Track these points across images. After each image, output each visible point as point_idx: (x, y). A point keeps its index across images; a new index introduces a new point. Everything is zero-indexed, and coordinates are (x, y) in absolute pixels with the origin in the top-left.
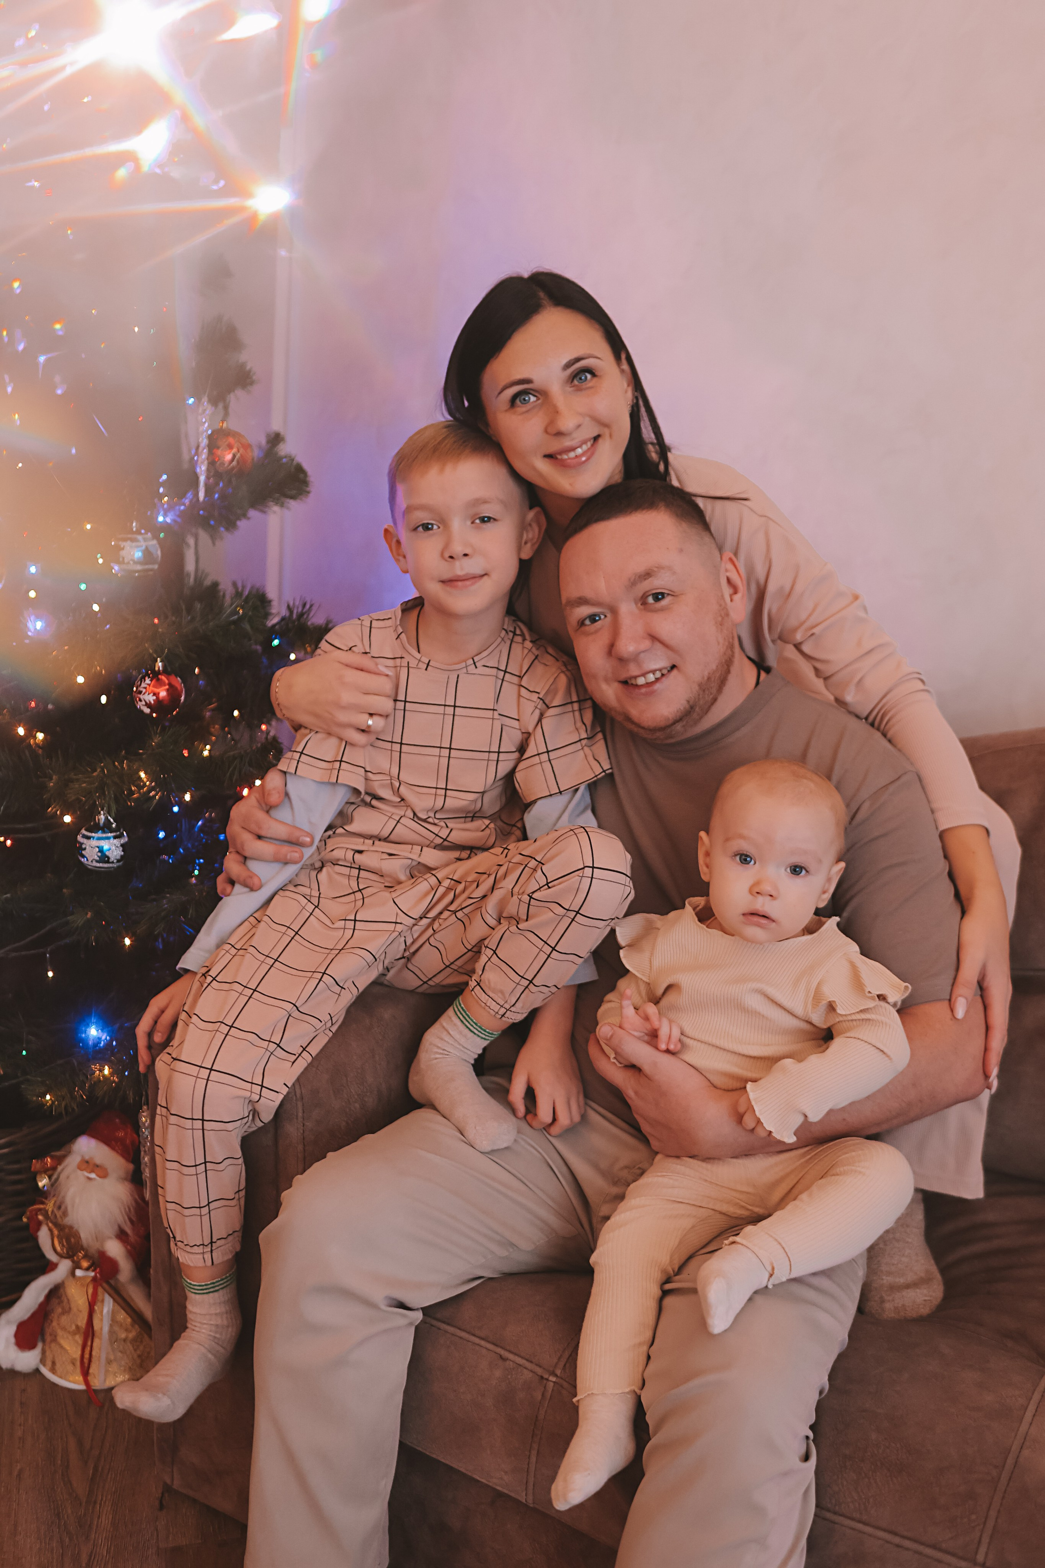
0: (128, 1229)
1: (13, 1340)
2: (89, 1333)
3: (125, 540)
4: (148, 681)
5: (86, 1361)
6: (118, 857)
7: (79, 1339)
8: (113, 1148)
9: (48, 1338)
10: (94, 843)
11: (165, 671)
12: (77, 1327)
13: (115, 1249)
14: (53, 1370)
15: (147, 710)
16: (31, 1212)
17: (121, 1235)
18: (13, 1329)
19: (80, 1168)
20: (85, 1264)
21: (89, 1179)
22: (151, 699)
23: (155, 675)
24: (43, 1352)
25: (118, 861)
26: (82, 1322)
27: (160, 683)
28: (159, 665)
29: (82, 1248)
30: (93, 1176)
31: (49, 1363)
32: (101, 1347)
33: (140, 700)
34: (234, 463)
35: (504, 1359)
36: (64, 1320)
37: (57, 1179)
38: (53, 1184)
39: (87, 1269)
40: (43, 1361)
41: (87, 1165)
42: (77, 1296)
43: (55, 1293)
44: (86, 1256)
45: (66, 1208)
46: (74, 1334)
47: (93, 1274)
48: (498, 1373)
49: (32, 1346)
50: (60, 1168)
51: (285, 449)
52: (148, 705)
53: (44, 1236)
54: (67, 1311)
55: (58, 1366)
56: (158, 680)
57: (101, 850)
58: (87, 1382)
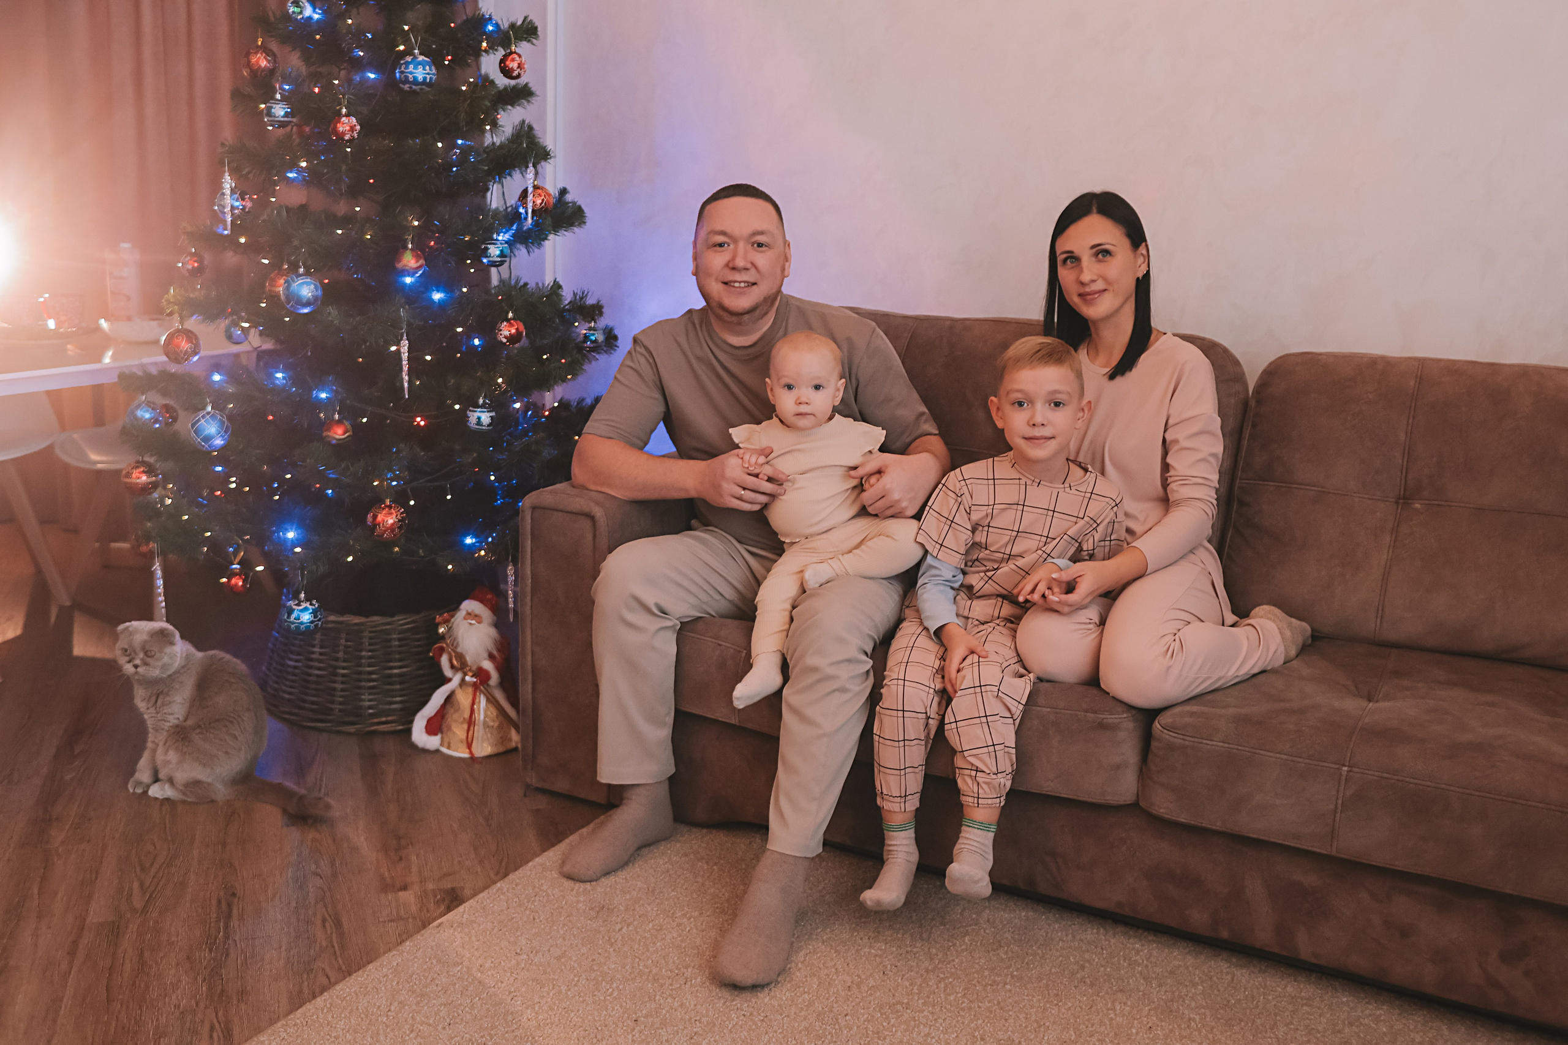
0: (495, 653)
1: (424, 730)
2: (471, 722)
3: (490, 244)
4: (505, 323)
5: (470, 740)
6: (488, 423)
7: (465, 726)
8: (486, 605)
9: (445, 729)
10: (476, 415)
11: (514, 319)
12: (464, 719)
13: (488, 665)
14: (449, 748)
15: (505, 340)
16: (435, 649)
17: (491, 657)
18: (425, 723)
19: (465, 618)
20: (471, 674)
21: (471, 624)
22: (507, 333)
23: (508, 320)
24: (442, 739)
25: (488, 426)
26: (467, 715)
27: (511, 325)
28: (510, 315)
29: (468, 666)
30: (473, 622)
31: (446, 744)
32: (479, 731)
33: (501, 335)
34: (543, 204)
35: (719, 645)
36: (455, 716)
37: (451, 628)
38: (450, 629)
39: (472, 676)
40: (442, 744)
41: (469, 615)
42: (464, 699)
43: (450, 699)
44: (470, 670)
45: (458, 643)
46: (462, 723)
47: (475, 680)
48: (717, 653)
49: (436, 734)
50: (452, 620)
51: (569, 198)
52: (505, 337)
53: (444, 660)
54: (458, 710)
55: (452, 745)
56: (510, 323)
57: (479, 418)
58: (471, 752)
